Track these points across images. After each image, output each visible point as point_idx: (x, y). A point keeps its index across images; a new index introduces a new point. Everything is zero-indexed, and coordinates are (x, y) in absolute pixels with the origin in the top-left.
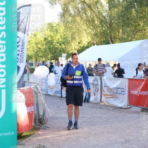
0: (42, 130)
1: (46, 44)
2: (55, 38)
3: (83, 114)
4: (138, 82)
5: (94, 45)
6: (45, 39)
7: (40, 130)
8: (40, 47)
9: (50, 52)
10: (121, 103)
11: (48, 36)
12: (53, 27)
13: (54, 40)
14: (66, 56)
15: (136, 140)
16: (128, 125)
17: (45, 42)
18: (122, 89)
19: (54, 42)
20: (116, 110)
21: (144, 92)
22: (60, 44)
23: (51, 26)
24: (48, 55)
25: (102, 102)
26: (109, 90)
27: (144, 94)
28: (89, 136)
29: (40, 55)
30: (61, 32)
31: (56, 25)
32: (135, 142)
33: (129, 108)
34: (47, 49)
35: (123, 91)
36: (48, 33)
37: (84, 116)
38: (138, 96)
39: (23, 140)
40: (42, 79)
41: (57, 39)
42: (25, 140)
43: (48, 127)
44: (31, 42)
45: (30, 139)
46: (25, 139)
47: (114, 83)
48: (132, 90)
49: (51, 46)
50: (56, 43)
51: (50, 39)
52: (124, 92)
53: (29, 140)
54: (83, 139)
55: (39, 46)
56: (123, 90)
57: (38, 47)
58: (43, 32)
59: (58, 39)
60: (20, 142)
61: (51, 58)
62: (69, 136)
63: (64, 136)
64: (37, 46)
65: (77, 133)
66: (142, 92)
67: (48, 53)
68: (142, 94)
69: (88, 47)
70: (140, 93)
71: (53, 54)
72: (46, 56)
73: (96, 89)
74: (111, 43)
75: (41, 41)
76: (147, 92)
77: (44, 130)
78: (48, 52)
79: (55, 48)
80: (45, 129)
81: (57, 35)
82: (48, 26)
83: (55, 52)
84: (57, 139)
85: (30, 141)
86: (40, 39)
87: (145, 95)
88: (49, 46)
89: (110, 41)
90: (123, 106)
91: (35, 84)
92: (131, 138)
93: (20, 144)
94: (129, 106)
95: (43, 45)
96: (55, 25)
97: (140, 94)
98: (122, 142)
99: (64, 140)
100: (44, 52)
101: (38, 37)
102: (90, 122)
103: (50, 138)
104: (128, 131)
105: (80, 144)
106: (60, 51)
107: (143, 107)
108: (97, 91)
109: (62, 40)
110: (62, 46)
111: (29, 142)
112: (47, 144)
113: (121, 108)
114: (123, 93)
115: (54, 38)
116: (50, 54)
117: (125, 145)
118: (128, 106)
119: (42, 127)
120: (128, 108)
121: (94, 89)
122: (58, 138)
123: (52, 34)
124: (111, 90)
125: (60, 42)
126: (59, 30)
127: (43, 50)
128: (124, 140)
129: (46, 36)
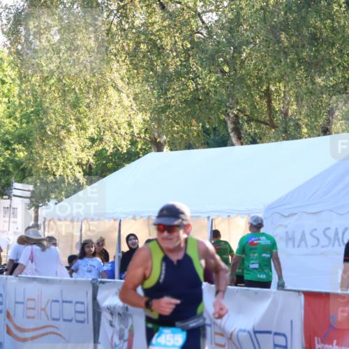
5: (159, 148)
14: (28, 194)
18: (276, 334)
22: (7, 144)
35: (283, 343)
48: (324, 342)
52: (286, 348)
69: (131, 156)
74: (234, 140)
89: (232, 135)
110: (13, 150)
124: (230, 338)
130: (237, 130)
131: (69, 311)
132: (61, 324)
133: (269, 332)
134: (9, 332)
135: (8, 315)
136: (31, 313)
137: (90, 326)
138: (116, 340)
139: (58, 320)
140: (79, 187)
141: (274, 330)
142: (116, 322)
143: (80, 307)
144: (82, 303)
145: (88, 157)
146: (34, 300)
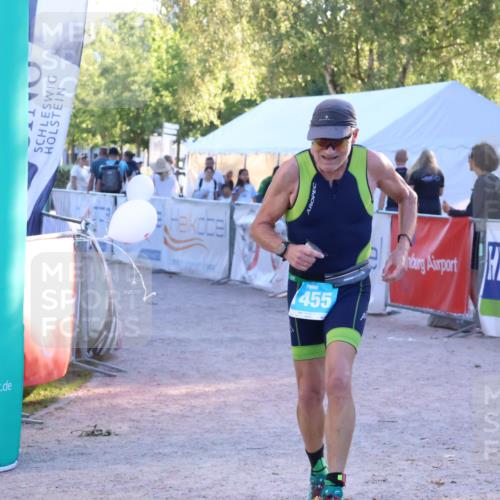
0: (99, 379)
1: (109, 88)
2: (140, 67)
3: (238, 330)
4: (427, 228)
5: (274, 95)
6: (105, 71)
7: (95, 379)
8: (87, 99)
9: (120, 119)
11: (116, 61)
12: (132, 28)
13: (135, 74)
14: (176, 133)
15: (414, 421)
16: (386, 371)
17: (104, 82)
19: (134, 82)
21: (442, 261)
22: (156, 91)
23: (125, 23)
27: (443, 269)
28: (259, 402)
29: (84, 126)
30: (159, 47)
31: (145, 21)
32: (411, 425)
33: (389, 314)
34: (112, 107)
35: (374, 256)
36: (114, 51)
37: (239, 335)
38: (424, 273)
39: (36, 410)
40: (96, 208)
41: (145, 71)
42: (45, 411)
43: (119, 371)
45: (61, 408)
46: (46, 407)
49: (127, 95)
50: (143, 87)
51: (119, 70)
52: (376, 259)
53: (56, 409)
54: (239, 411)
55: (83, 94)
57: (81, 97)
58: (98, 44)
59: (149, 72)
60: (28, 417)
61: (125, 137)
62: (194, 402)
63: (175, 399)
64: (76, 96)
66: (438, 262)
67: (114, 120)
68: (435, 268)
69: (251, 104)
70: (431, 266)
71: (128, 124)
72: (106, 129)
74: (330, 87)
75: (91, 78)
76: (455, 261)
77: (108, 379)
78: (115, 116)
79: (137, 102)
80: (110, 376)
81: (146, 59)
82: (117, 25)
83: (137, 118)
84: (153, 411)
85: (62, 413)
87: (445, 272)
91: (80, 223)
92: (399, 412)
93: (27, 423)
94: (390, 305)
95: (97, 92)
96: (137, 23)
97: (431, 269)
98: (370, 425)
99: (176, 415)
100: (100, 117)
102: (260, 357)
103: (129, 406)
104: (387, 390)
105: (228, 427)
106: (156, 114)
107: (439, 312)
109: (164, 75)
110: (161, 96)
111: (59, 418)
112: (119, 424)
114: (373, 263)
115: (136, 66)
116: (119, 123)
117: (378, 434)
118: (386, 305)
119: (100, 369)
120: (385, 312)
122: (154, 406)
125: (158, 81)
126: (154, 40)
127: (95, 109)
128: (376, 418)
129: (109, 61)
131: (212, 227)
132: (205, 237)
134: (166, 242)
136: (182, 228)
137: (227, 239)
138: (246, 251)
139: (202, 234)
142: (247, 237)
143: (220, 225)
144: (222, 221)
145: (219, 102)
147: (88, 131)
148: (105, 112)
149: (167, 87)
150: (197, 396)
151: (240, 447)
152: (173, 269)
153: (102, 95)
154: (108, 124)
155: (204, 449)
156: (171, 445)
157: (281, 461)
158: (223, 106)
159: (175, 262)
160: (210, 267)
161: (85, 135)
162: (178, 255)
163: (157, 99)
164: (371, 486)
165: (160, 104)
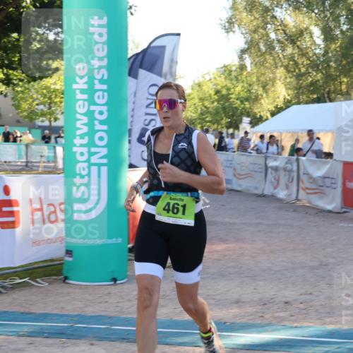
1: (218, 101)
2: (234, 90)
5: (299, 103)
6: (217, 92)
8: (208, 106)
9: (225, 116)
10: (330, 204)
11: (223, 87)
12: (231, 71)
13: (232, 94)
14: (249, 122)
17: (216, 97)
18: (332, 178)
19: (231, 98)
20: (321, 214)
22: (242, 102)
24: (222, 119)
25: (299, 200)
26: (311, 181)
29: (207, 119)
34: (220, 110)
36: (222, 81)
37: (262, 221)
41: (237, 93)
44: (192, 96)
47: (319, 169)
49: (227, 104)
50: (235, 100)
51: (224, 92)
52: (335, 184)
55: (207, 104)
56: (333, 181)
59: (239, 93)
62: (227, 253)
63: (217, 251)
64: (203, 105)
65: (241, 248)
67: (221, 117)
69: (287, 107)
71: (229, 118)
73: (289, 178)
74: (328, 100)
75: (210, 96)
78: (222, 114)
79: (232, 107)
81: (237, 86)
82: (223, 70)
83: (233, 116)
86: (208, 92)
88: (224, 104)
90: (333, 208)
92: (331, 261)
94: (344, 208)
95: (213, 102)
96: (234, 68)
98: (314, 267)
99: (215, 259)
100: (214, 115)
101: (205, 88)
102: (269, 232)
105: (240, 266)
106: (241, 113)
108: (292, 182)
109: (246, 94)
110: (244, 104)
113: (330, 212)
114: (334, 186)
115: (232, 90)
117: (316, 271)
118: (342, 208)
120: (341, 212)
121: (287, 177)
123: (229, 85)
125: (242, 97)
127: (212, 111)
128: (318, 263)
129: (219, 87)
130: (328, 97)
131: (256, 167)
132: (253, 173)
133: (328, 178)
134: (235, 175)
135: (235, 169)
136: (243, 168)
137: (263, 174)
138: (273, 180)
139: (252, 171)
140: (267, 119)
141: (331, 176)
142: (273, 172)
143: (260, 166)
144: (260, 164)
145: (272, 108)
146: (243, 163)
147: (209, 122)
148: (217, 113)
149: (247, 100)
150: (229, 250)
151: (242, 276)
152: (238, 189)
153: (215, 104)
154: (219, 119)
155: (223, 276)
156: (208, 274)
157: (261, 283)
158: (274, 109)
159: (240, 185)
160: (256, 188)
161: (208, 124)
162: (241, 182)
163: (242, 106)
164: (302, 297)
165: (243, 108)
